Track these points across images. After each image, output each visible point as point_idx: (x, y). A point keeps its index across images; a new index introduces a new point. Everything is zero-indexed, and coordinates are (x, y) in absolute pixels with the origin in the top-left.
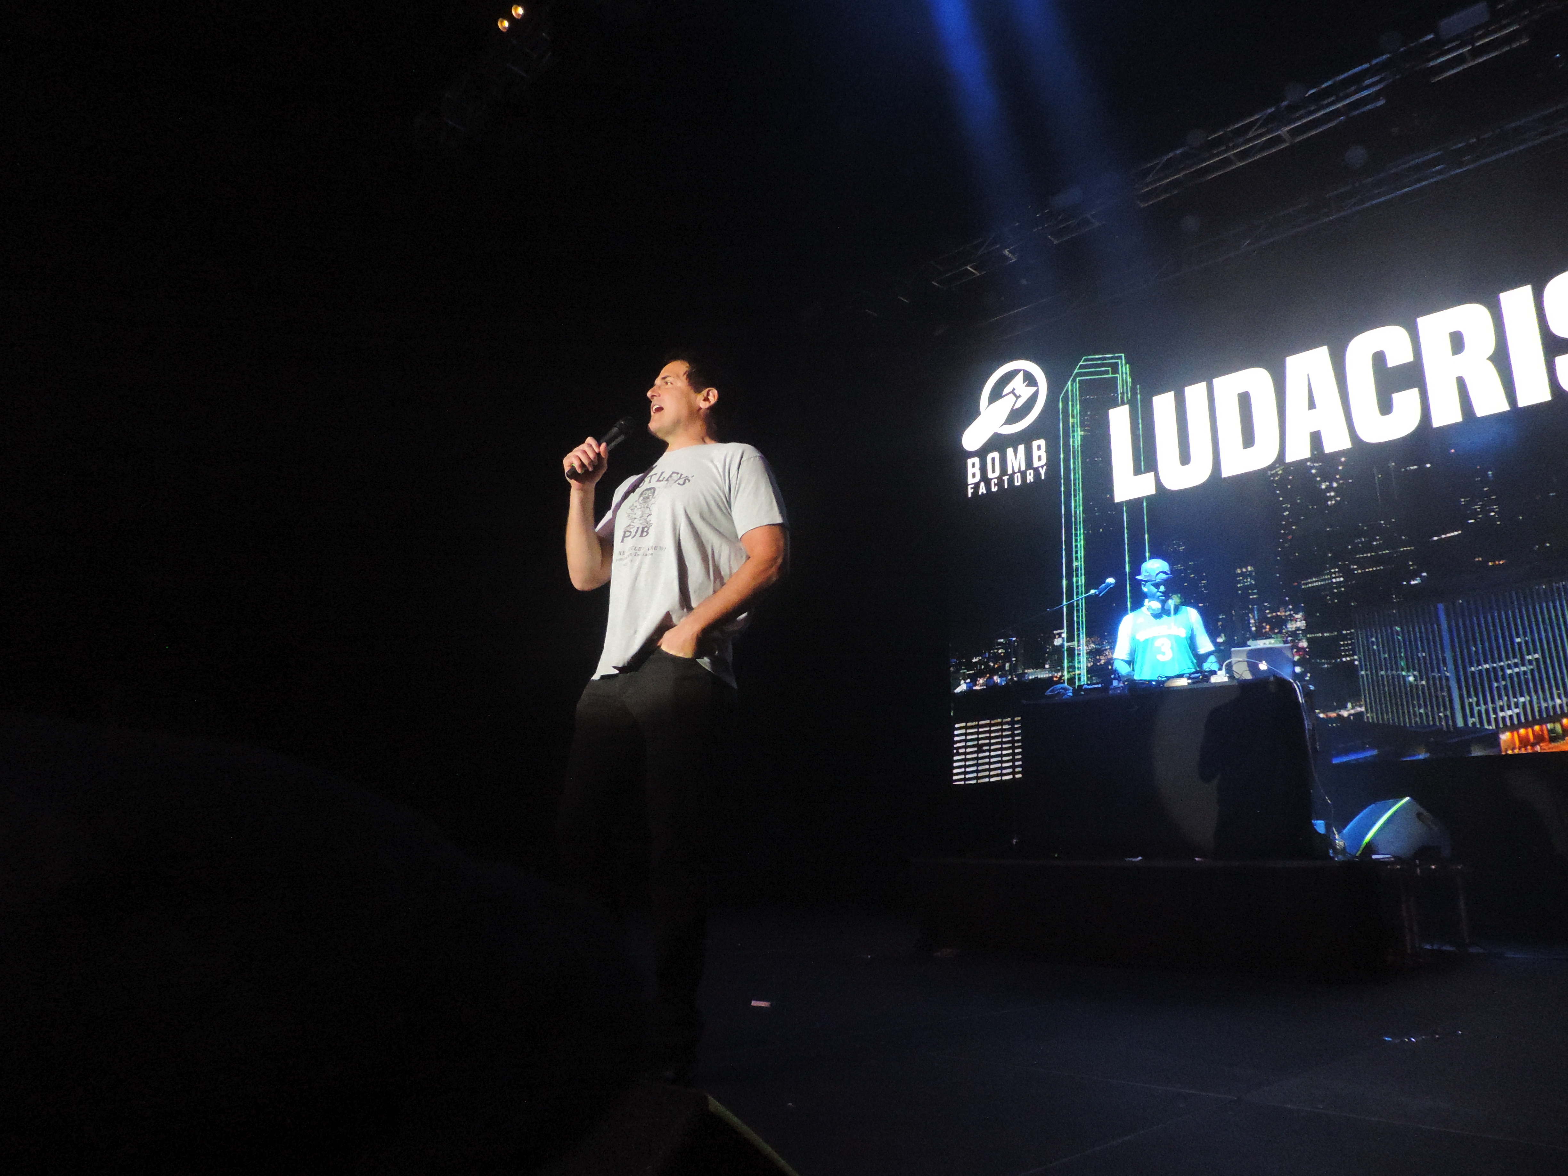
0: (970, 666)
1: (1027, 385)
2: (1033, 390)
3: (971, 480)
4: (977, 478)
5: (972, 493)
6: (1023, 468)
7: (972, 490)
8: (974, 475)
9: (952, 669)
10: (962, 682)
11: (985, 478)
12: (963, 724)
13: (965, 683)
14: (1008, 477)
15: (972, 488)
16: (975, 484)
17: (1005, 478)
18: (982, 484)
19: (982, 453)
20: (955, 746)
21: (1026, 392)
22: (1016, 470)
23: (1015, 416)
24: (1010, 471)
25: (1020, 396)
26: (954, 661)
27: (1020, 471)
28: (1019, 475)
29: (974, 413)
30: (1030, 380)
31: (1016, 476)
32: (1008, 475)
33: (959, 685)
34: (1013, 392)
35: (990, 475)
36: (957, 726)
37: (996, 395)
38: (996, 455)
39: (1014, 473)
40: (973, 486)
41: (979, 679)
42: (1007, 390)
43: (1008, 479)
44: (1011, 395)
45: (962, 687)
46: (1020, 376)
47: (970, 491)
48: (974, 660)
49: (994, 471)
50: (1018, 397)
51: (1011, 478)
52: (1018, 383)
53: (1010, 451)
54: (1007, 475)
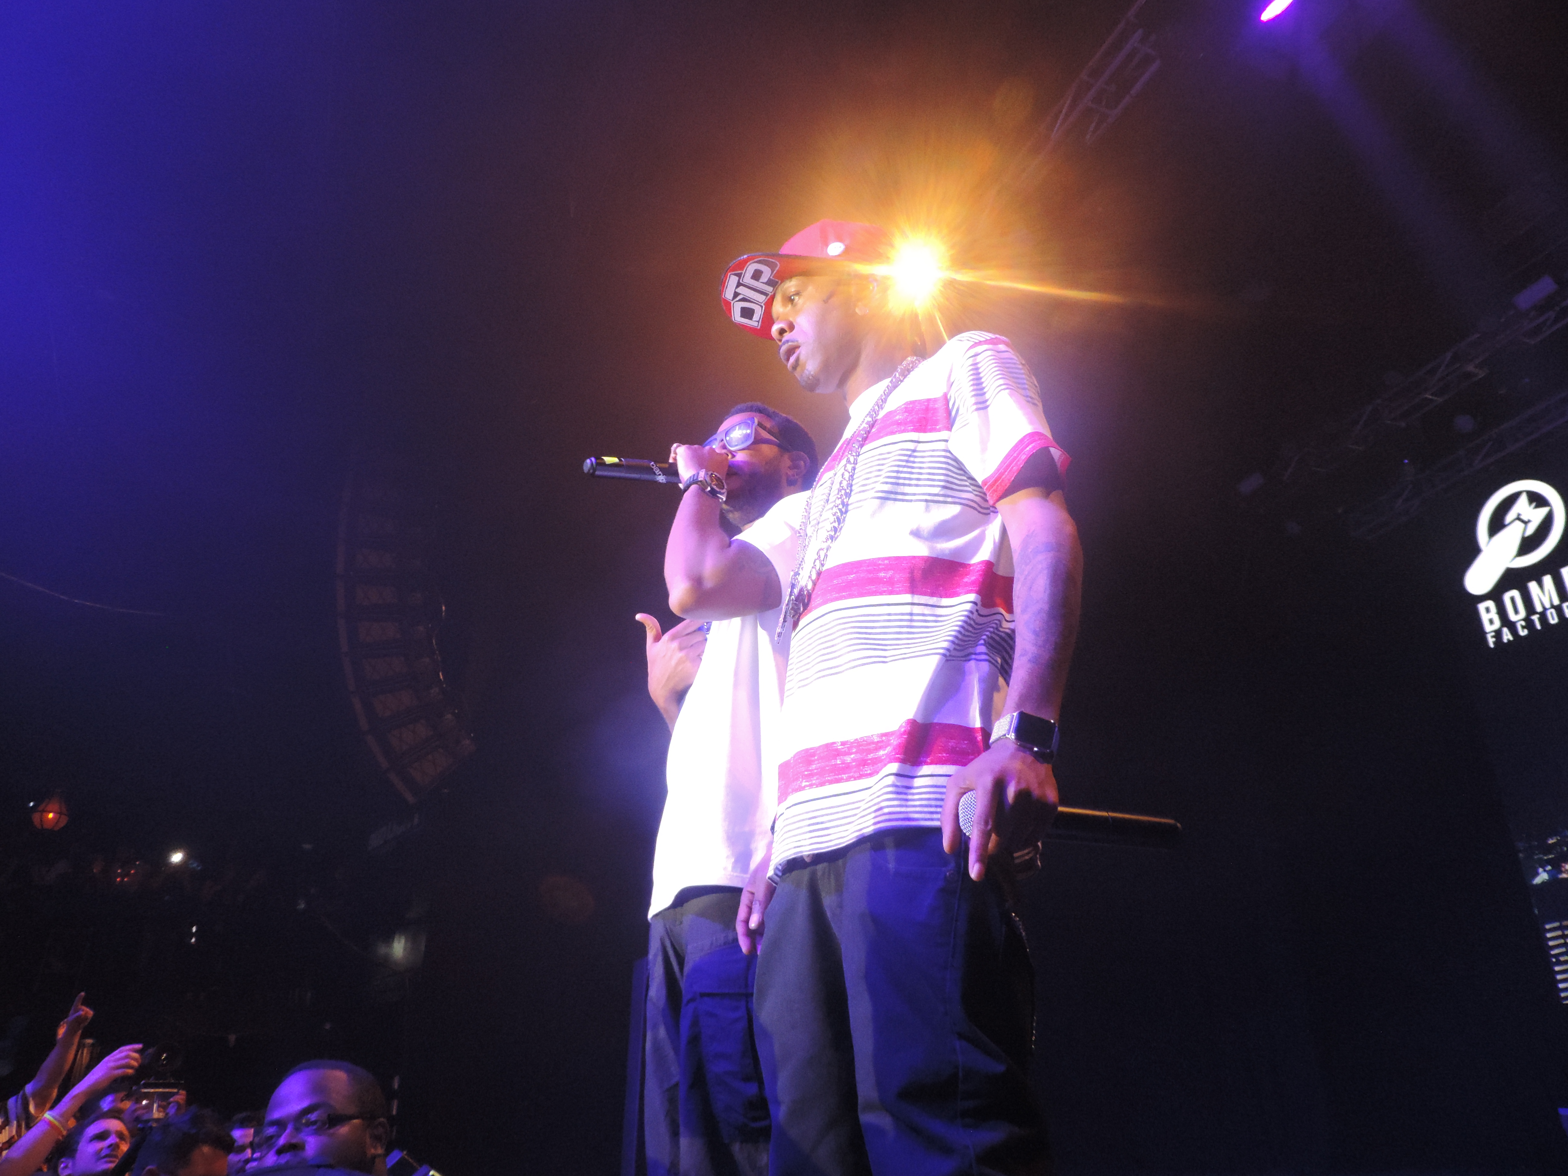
0: (1550, 849)
1: (1537, 507)
2: (1544, 511)
3: (1489, 628)
4: (1497, 624)
5: (1495, 643)
6: (1556, 602)
7: (1494, 639)
8: (1491, 622)
9: (1521, 855)
10: (1541, 870)
11: (1506, 621)
12: (1556, 924)
13: (1545, 871)
14: (1538, 616)
15: (1493, 637)
16: (1496, 631)
17: (1535, 618)
18: (1505, 630)
19: (1496, 594)
20: (1553, 952)
21: (1537, 516)
22: (1548, 605)
23: (1528, 545)
24: (1539, 609)
25: (1529, 521)
26: (1520, 845)
27: (1553, 607)
28: (1553, 611)
29: (1474, 551)
30: (1537, 500)
31: (1548, 613)
32: (1537, 613)
33: (1537, 874)
34: (1518, 518)
35: (1513, 617)
36: (1548, 927)
37: (1497, 525)
38: (1515, 593)
39: (1545, 609)
40: (1493, 634)
41: (1563, 865)
42: (1510, 516)
43: (1540, 619)
44: (1518, 522)
45: (1542, 877)
46: (1524, 498)
47: (1491, 641)
48: (1551, 841)
49: (1516, 612)
50: (1526, 523)
51: (1543, 616)
52: (1522, 506)
53: (1533, 586)
54: (1535, 613)
